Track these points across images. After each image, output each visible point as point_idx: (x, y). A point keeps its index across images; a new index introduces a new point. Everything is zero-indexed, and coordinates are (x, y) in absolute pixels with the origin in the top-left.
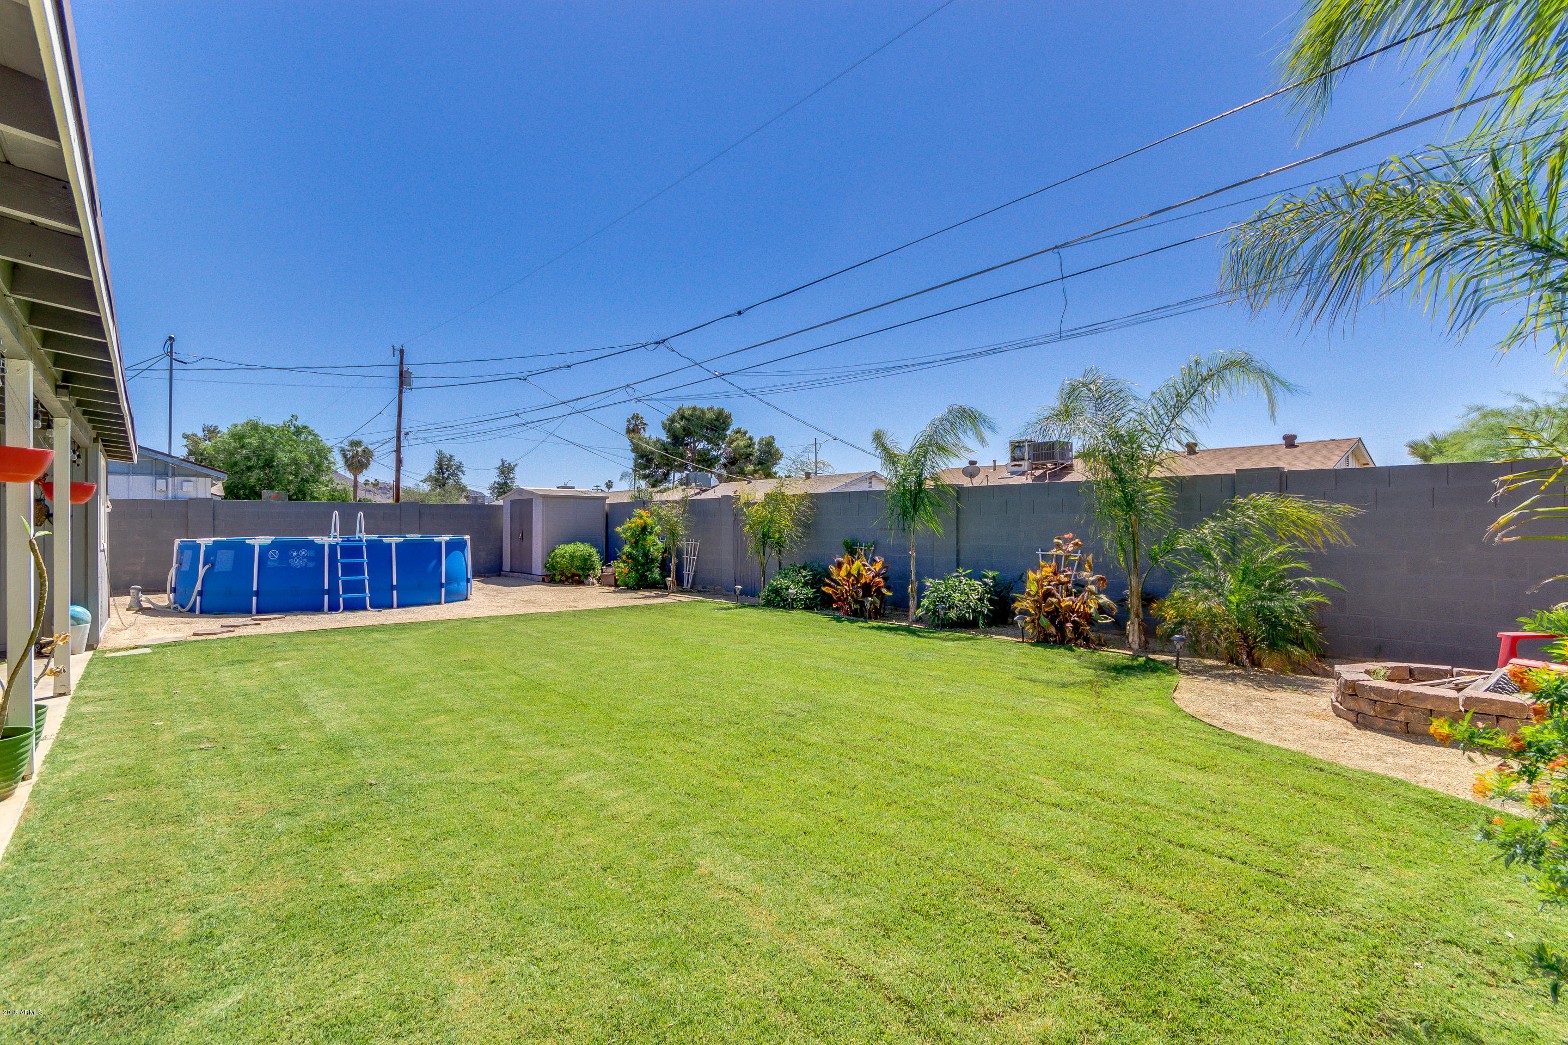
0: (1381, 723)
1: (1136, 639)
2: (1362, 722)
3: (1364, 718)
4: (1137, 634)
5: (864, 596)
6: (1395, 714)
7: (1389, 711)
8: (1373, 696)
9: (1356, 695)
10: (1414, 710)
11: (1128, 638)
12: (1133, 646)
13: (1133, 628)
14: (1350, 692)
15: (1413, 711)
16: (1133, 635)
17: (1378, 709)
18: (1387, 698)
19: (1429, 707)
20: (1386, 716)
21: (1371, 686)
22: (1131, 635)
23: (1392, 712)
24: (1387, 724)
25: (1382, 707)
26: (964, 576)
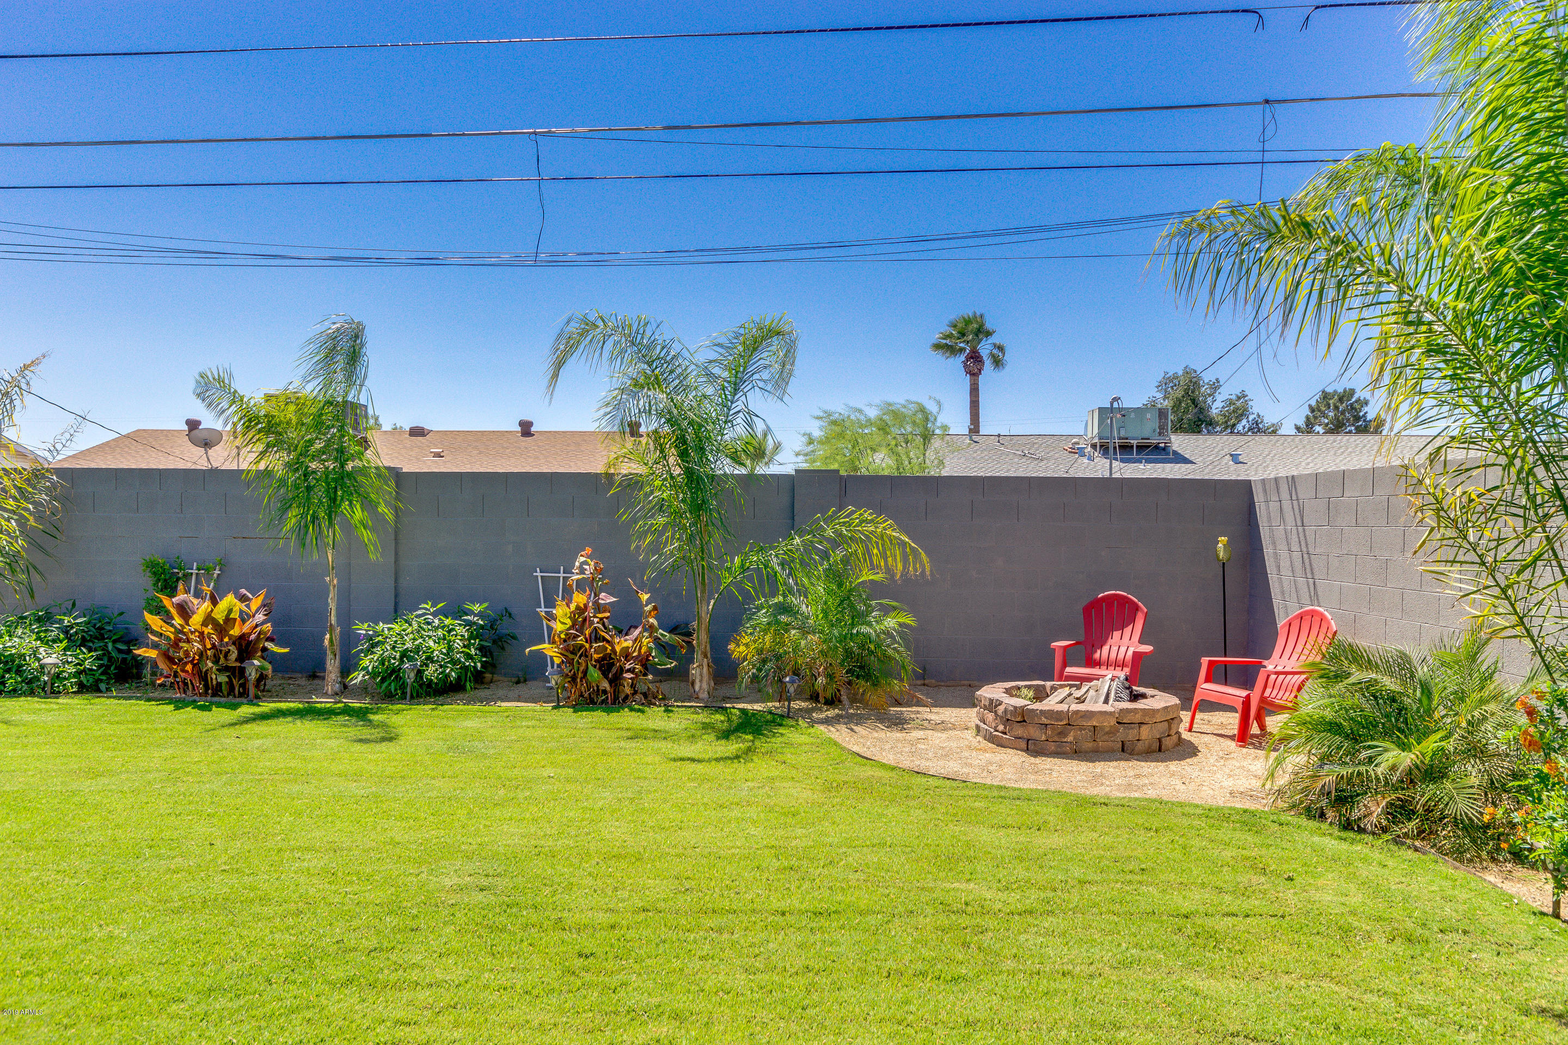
0: (1052, 746)
1: (705, 686)
2: (1033, 748)
3: (1035, 744)
4: (706, 678)
5: (240, 659)
6: (1066, 736)
7: (1060, 733)
8: (1044, 720)
9: (1024, 721)
10: (1082, 728)
11: (693, 684)
12: (701, 696)
13: (700, 671)
14: (1019, 719)
15: (1081, 730)
16: (701, 681)
17: (1049, 732)
18: (1058, 720)
19: (1095, 724)
20: (1056, 739)
21: (1041, 711)
22: (697, 681)
23: (1062, 734)
24: (1059, 746)
25: (1053, 730)
26: (435, 614)
